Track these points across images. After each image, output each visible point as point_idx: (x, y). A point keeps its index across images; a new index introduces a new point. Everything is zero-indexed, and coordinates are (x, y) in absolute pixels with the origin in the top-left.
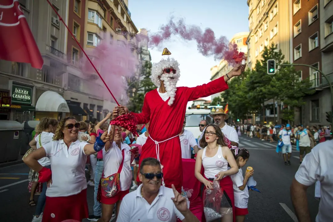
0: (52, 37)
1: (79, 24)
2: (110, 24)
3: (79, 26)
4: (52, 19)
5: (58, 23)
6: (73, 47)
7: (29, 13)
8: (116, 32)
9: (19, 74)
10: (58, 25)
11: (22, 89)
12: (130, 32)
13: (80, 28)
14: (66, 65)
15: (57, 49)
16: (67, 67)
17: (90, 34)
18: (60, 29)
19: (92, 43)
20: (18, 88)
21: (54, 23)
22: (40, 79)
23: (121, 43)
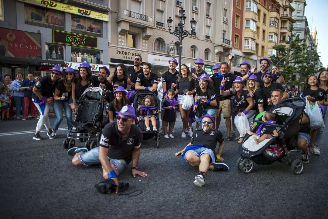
0: (224, 31)
1: (239, 15)
2: (263, 6)
3: (239, 16)
4: (224, 18)
5: (226, 21)
6: (235, 34)
7: (211, 19)
8: (269, 10)
9: (206, 59)
10: (227, 21)
11: (208, 68)
12: (283, 5)
13: (240, 18)
14: (232, 49)
15: (226, 39)
16: (233, 50)
17: (248, 20)
18: (228, 24)
19: (249, 27)
20: (207, 67)
21: (225, 21)
22: (217, 61)
23: (273, 19)
